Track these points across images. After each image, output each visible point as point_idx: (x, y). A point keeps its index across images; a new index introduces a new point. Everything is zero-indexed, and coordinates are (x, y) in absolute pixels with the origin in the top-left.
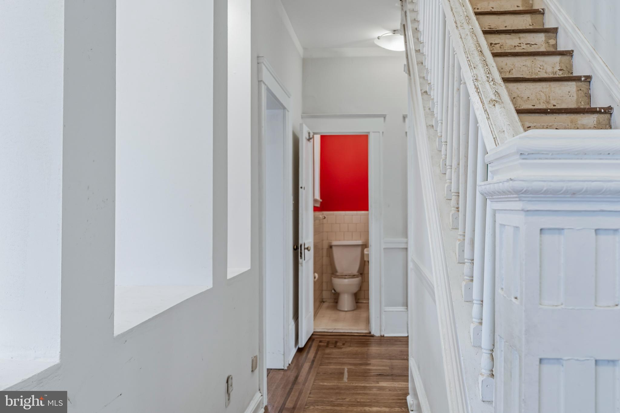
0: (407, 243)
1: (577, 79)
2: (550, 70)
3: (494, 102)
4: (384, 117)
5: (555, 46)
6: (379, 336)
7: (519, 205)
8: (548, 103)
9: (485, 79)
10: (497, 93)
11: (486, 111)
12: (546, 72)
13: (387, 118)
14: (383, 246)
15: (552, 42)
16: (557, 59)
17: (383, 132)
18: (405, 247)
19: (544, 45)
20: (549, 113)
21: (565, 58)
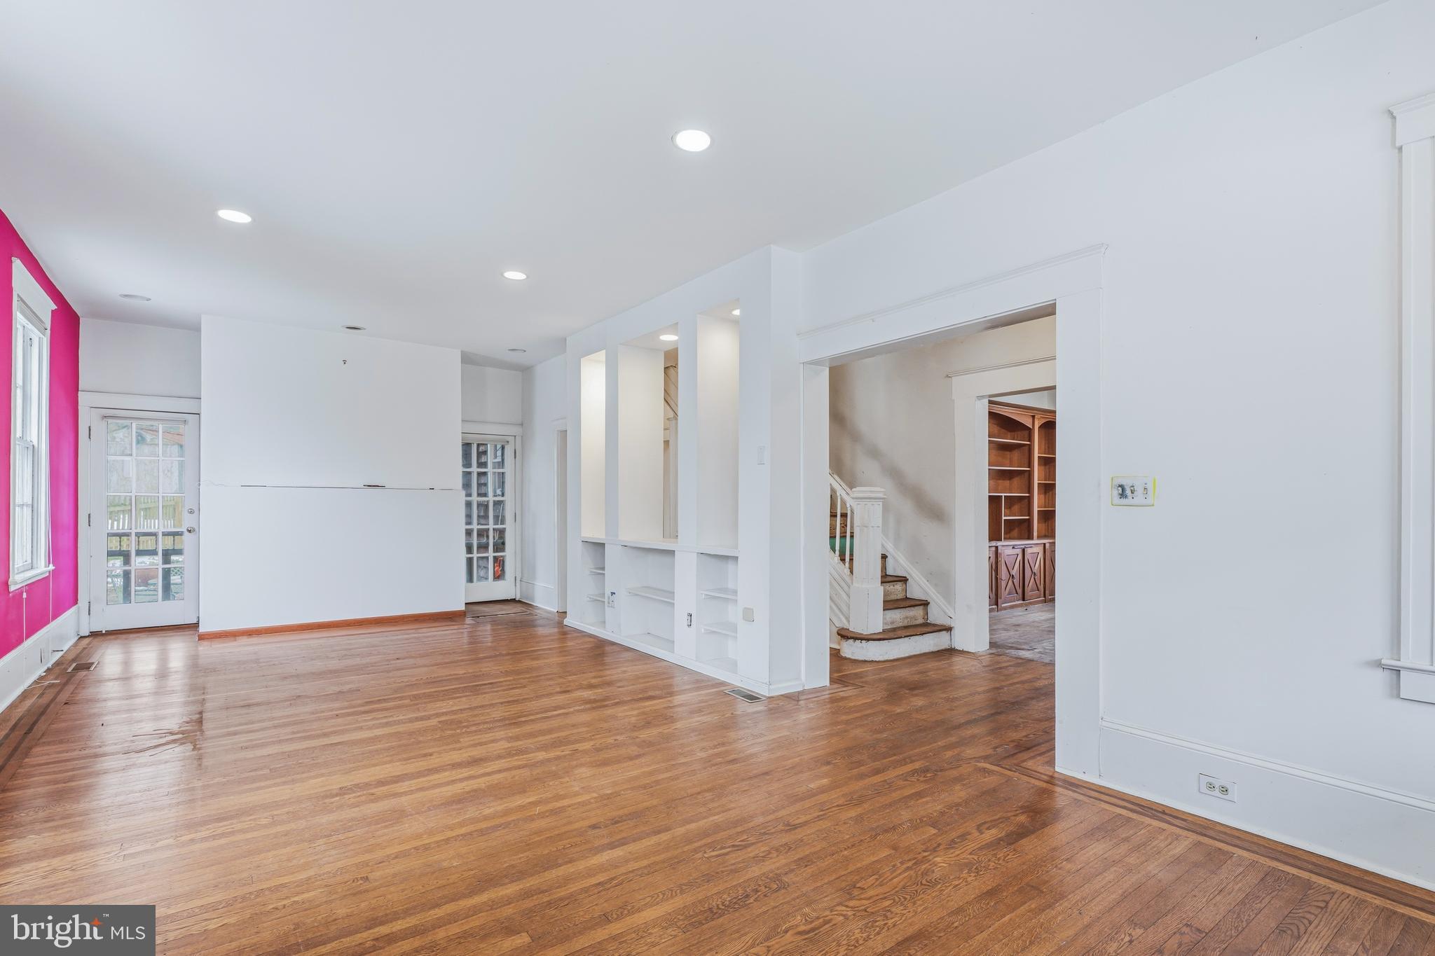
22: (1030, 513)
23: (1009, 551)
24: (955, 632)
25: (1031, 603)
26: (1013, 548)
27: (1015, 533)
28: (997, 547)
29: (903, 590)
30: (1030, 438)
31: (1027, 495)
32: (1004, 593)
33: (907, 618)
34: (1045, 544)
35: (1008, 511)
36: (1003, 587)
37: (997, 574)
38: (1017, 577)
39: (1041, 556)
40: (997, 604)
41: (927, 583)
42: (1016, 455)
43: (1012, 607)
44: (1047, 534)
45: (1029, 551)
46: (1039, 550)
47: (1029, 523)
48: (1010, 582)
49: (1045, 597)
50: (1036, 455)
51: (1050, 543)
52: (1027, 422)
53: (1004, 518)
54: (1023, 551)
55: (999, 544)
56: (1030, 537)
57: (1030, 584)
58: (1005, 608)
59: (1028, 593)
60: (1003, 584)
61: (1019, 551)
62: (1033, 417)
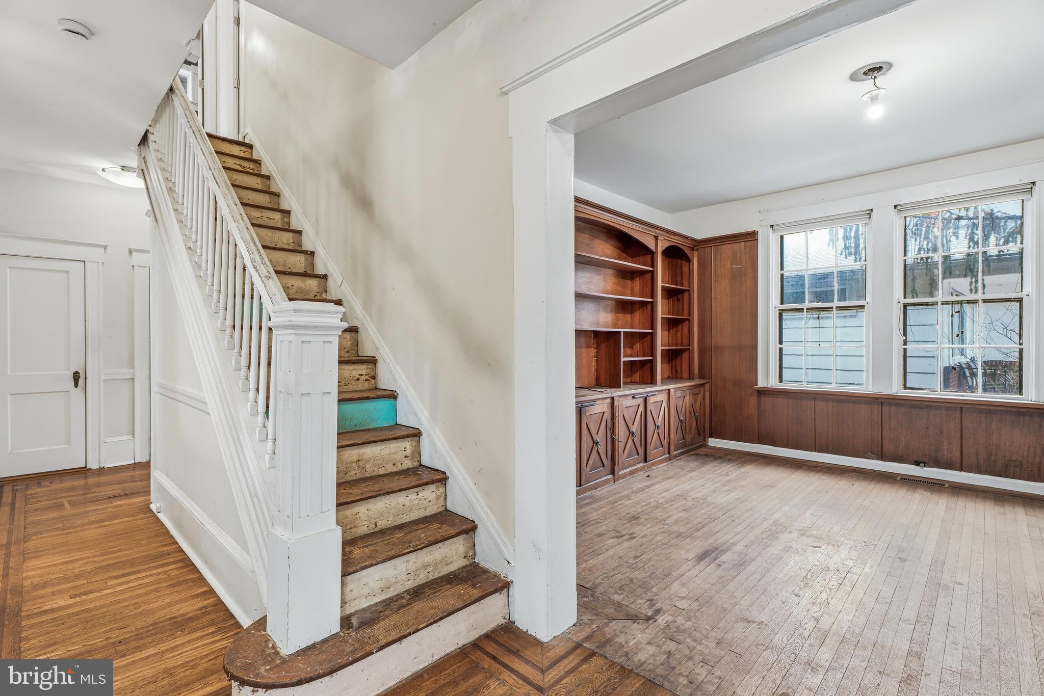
0: (134, 373)
1: (305, 252)
2: (285, 241)
3: (268, 278)
4: (105, 248)
5: (289, 223)
6: (97, 469)
7: (293, 332)
8: (285, 266)
9: (260, 262)
10: (268, 272)
11: (263, 282)
12: (283, 243)
13: (108, 248)
14: (103, 377)
15: (286, 220)
16: (290, 235)
17: (103, 263)
18: (132, 377)
19: (280, 221)
20: (287, 274)
21: (297, 235)
22: (652, 352)
23: (629, 402)
24: (516, 591)
25: (653, 464)
26: (633, 397)
27: (637, 376)
28: (613, 398)
29: (438, 498)
30: (653, 264)
31: (650, 331)
32: (622, 457)
33: (425, 567)
34: (669, 390)
35: (629, 351)
36: (621, 450)
37: (613, 433)
38: (637, 435)
39: (665, 404)
40: (613, 473)
41: (473, 486)
42: (638, 283)
43: (632, 473)
44: (671, 376)
45: (652, 400)
46: (663, 397)
47: (652, 364)
48: (630, 440)
49: (669, 453)
50: (660, 284)
51: (675, 388)
52: (649, 242)
53: (623, 359)
54: (645, 400)
55: (616, 393)
56: (653, 382)
57: (653, 440)
58: (623, 476)
59: (651, 452)
60: (621, 445)
61: (640, 401)
62: (656, 238)
